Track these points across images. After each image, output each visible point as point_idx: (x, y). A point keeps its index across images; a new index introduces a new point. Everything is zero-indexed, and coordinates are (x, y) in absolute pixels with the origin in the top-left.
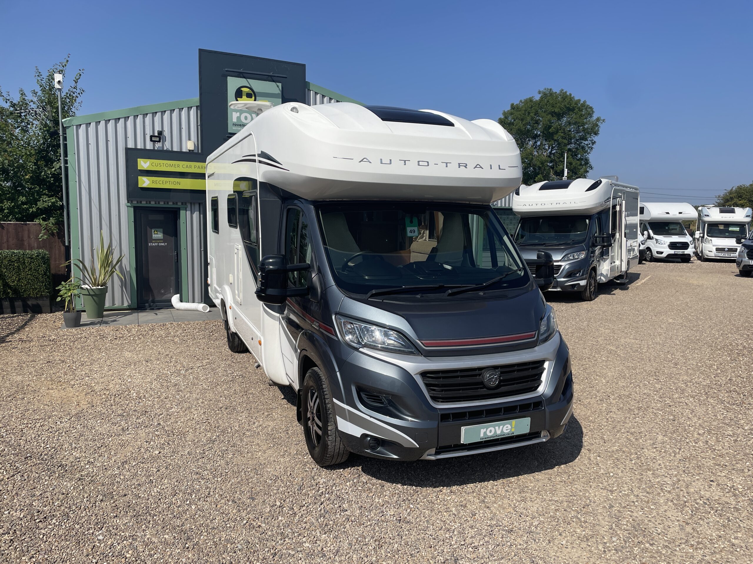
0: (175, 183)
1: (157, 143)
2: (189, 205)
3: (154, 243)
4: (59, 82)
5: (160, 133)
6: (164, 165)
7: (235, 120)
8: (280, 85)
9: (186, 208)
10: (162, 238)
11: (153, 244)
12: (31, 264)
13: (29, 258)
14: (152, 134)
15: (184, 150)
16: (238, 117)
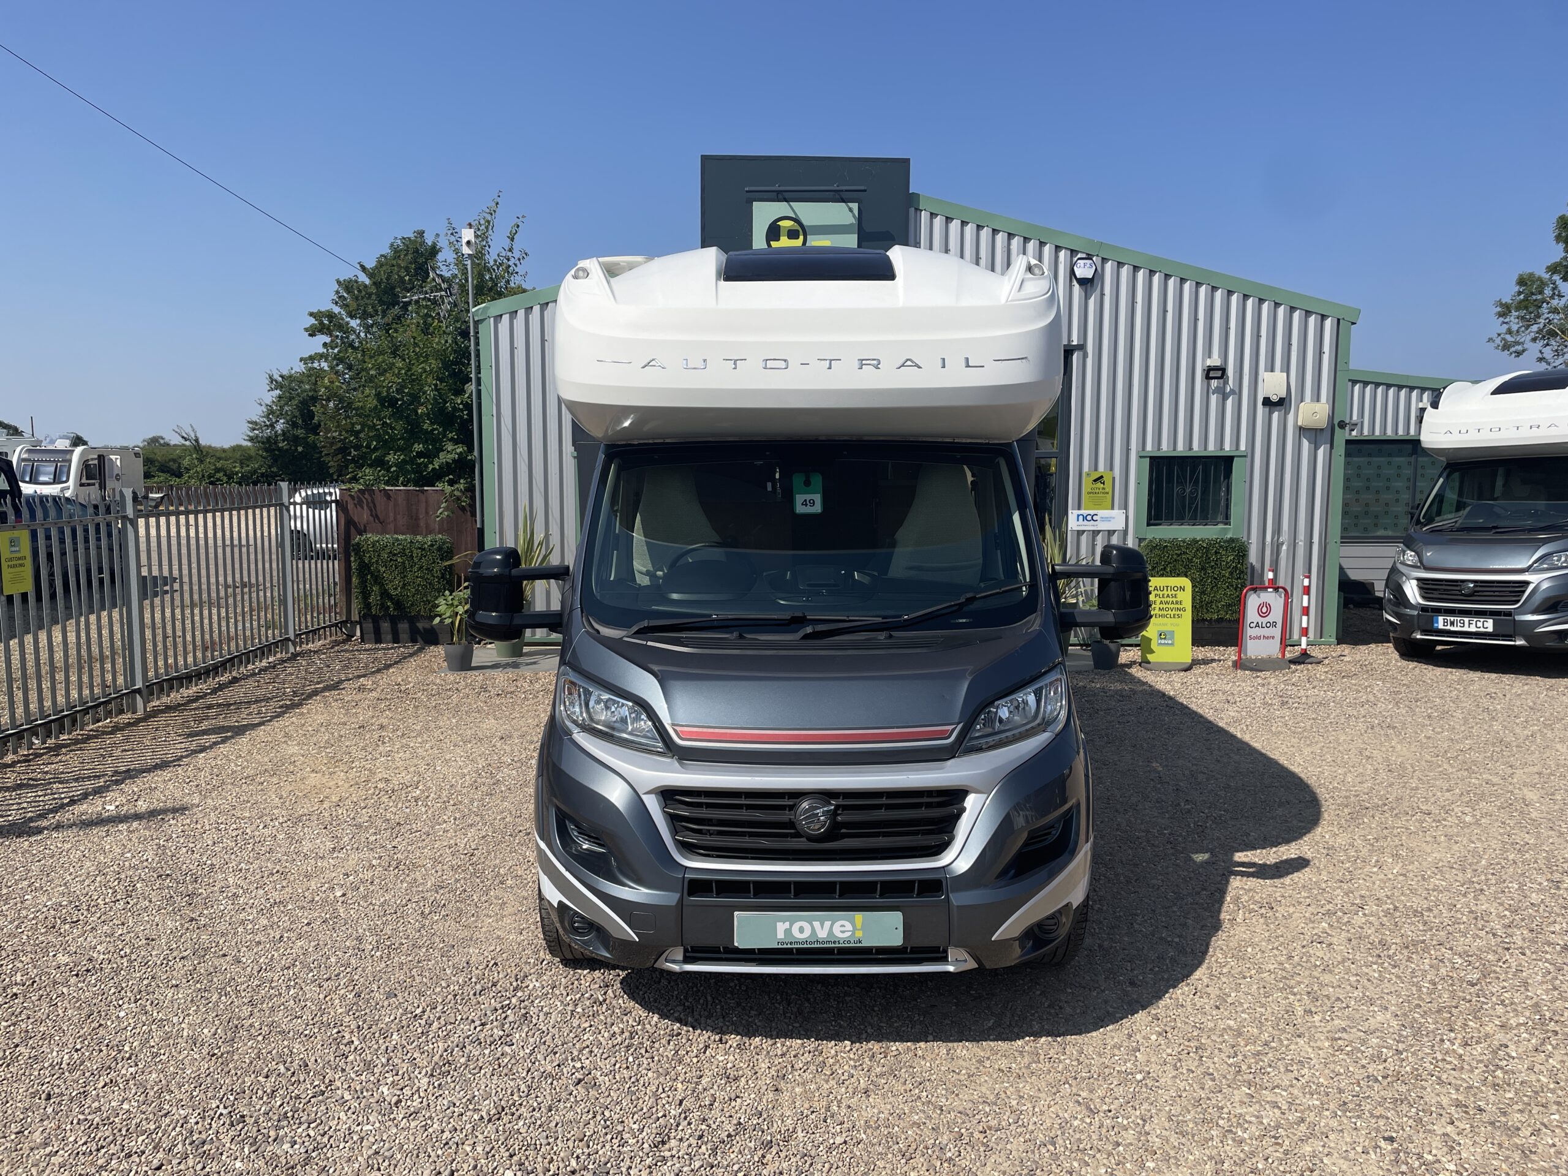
4: (468, 243)
8: (855, 206)
12: (421, 559)
13: (420, 548)
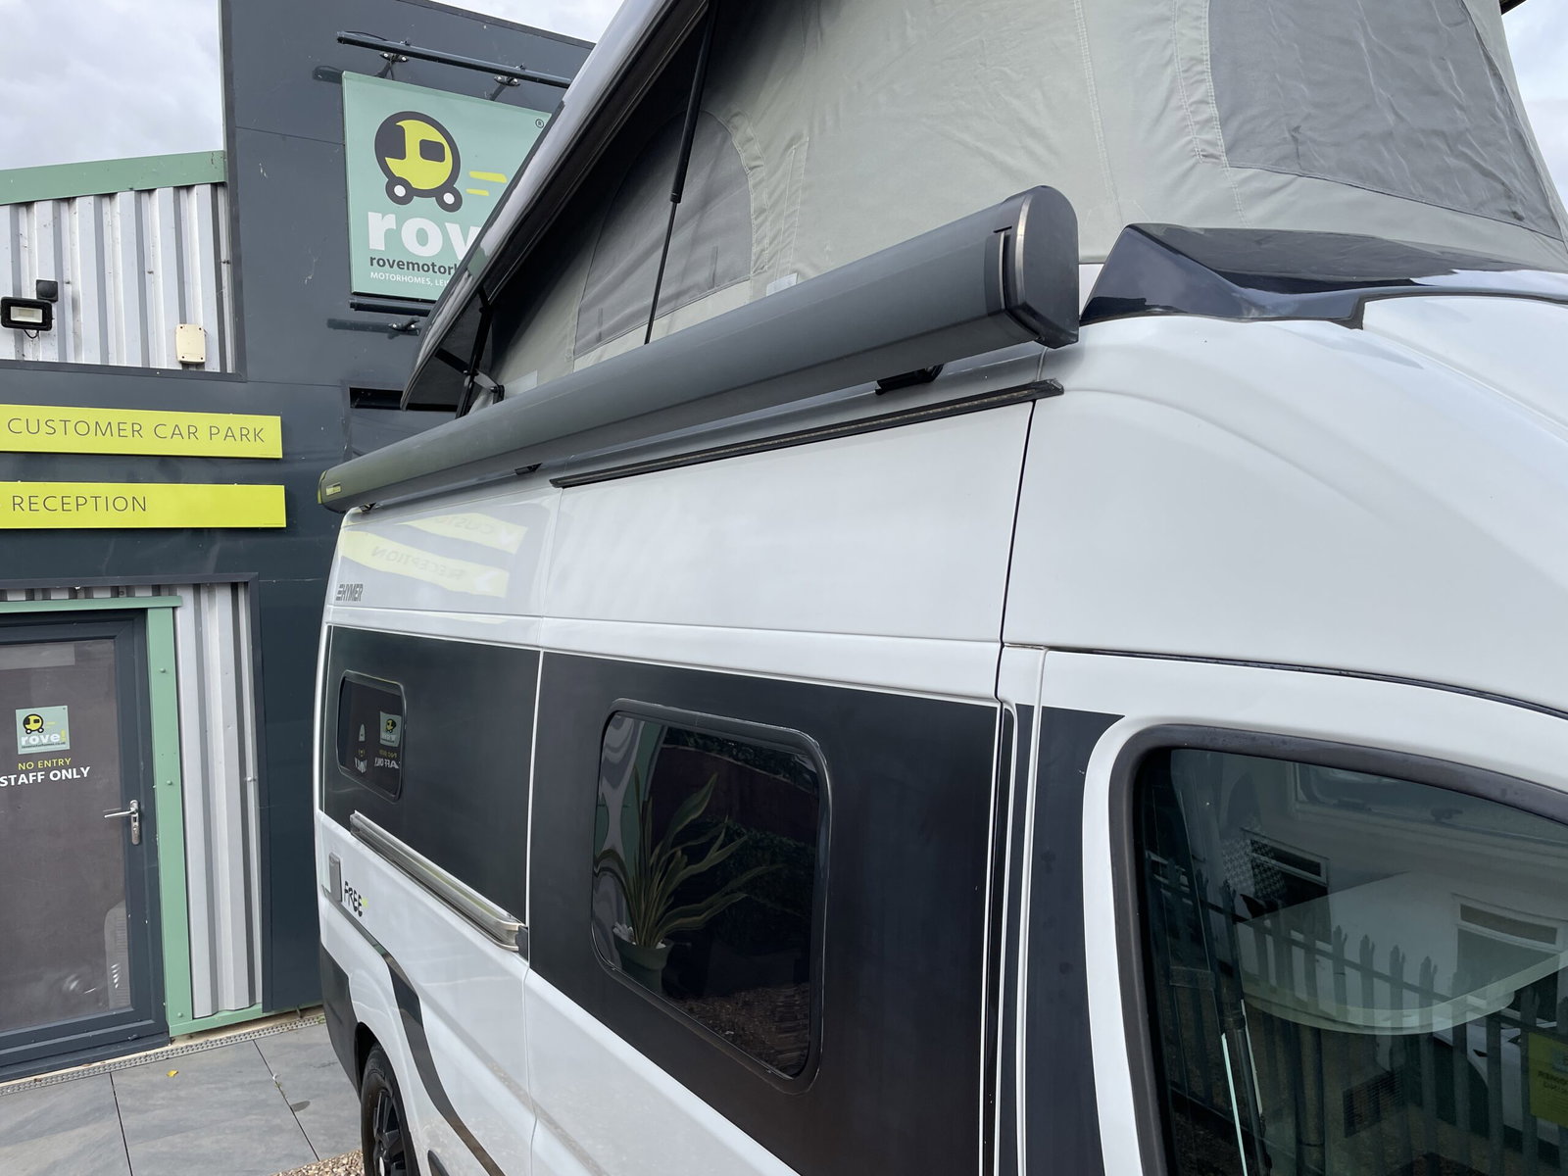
0: (120, 504)
1: (33, 333)
2: (187, 597)
3: (27, 773)
5: (48, 295)
6: (70, 426)
7: (377, 243)
9: (174, 608)
10: (67, 747)
11: (23, 779)
14: (11, 295)
15: (163, 361)
16: (389, 234)
